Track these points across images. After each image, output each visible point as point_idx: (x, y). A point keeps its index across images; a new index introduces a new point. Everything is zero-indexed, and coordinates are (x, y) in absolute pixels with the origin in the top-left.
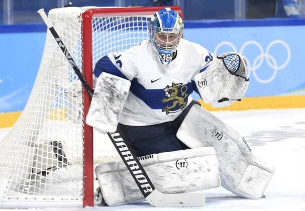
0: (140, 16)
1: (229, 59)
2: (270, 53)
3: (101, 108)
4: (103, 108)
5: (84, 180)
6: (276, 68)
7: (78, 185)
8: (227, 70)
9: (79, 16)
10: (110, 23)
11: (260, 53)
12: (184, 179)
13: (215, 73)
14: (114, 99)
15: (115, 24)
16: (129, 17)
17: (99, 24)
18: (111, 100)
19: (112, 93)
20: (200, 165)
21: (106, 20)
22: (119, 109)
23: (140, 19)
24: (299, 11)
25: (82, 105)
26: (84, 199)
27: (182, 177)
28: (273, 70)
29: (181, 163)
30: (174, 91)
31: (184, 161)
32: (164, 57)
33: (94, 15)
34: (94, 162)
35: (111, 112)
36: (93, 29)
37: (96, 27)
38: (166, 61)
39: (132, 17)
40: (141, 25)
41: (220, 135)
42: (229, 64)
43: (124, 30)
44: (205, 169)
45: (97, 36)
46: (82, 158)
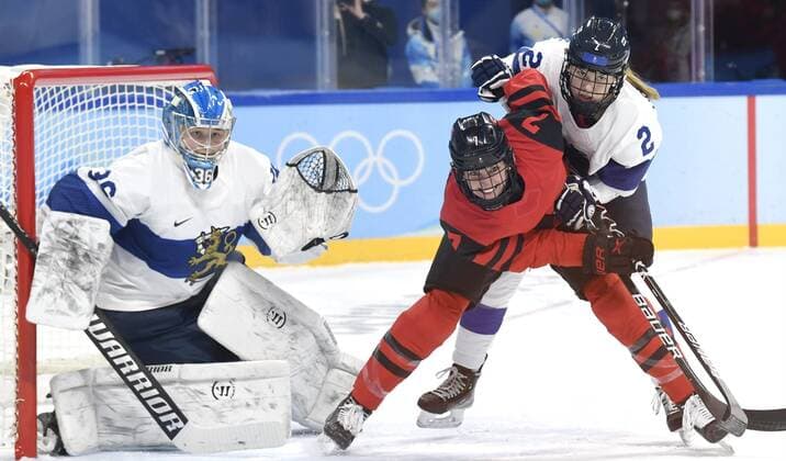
0: (130, 84)
1: (308, 164)
2: (386, 154)
3: (54, 283)
4: (58, 284)
5: (18, 406)
6: (397, 183)
7: (4, 416)
8: (308, 187)
9: (7, 84)
10: (71, 97)
11: (365, 155)
12: (224, 419)
13: (289, 196)
14: (80, 262)
15: (82, 99)
16: (109, 85)
17: (49, 100)
18: (73, 264)
19: (74, 250)
20: (257, 394)
21: (62, 91)
22: (92, 280)
23: (130, 89)
24: (439, 76)
25: (14, 259)
26: (17, 444)
27: (220, 416)
28: (390, 187)
29: (222, 388)
30: (213, 242)
31: (229, 384)
32: (201, 175)
33: (38, 81)
34: (38, 371)
35: (75, 290)
36: (36, 110)
37: (43, 104)
38: (204, 183)
39: (115, 86)
40: (133, 101)
41: (281, 318)
42: (309, 174)
43: (108, 109)
44: (266, 404)
45: (45, 122)
46: (14, 362)
